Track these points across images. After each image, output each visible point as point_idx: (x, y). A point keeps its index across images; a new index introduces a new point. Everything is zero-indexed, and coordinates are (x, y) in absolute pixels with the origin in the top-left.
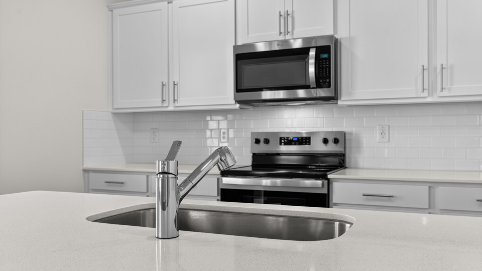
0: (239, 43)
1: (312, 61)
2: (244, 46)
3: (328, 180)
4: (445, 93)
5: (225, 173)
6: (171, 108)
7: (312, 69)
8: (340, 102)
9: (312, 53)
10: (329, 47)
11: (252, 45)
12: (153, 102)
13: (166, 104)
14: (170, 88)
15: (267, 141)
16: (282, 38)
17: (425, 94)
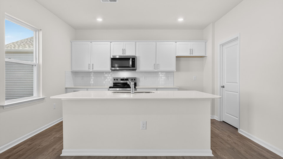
1: (131, 61)
8: (136, 71)
9: (131, 59)
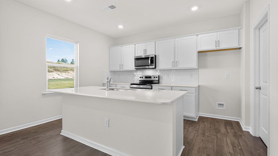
0: (136, 56)
2: (137, 57)
3: (152, 86)
4: (177, 67)
5: (132, 84)
6: (122, 70)
7: (150, 62)
10: (153, 57)
11: (141, 56)
12: (118, 69)
13: (120, 69)
14: (121, 66)
15: (142, 77)
16: (144, 55)
17: (173, 67)
